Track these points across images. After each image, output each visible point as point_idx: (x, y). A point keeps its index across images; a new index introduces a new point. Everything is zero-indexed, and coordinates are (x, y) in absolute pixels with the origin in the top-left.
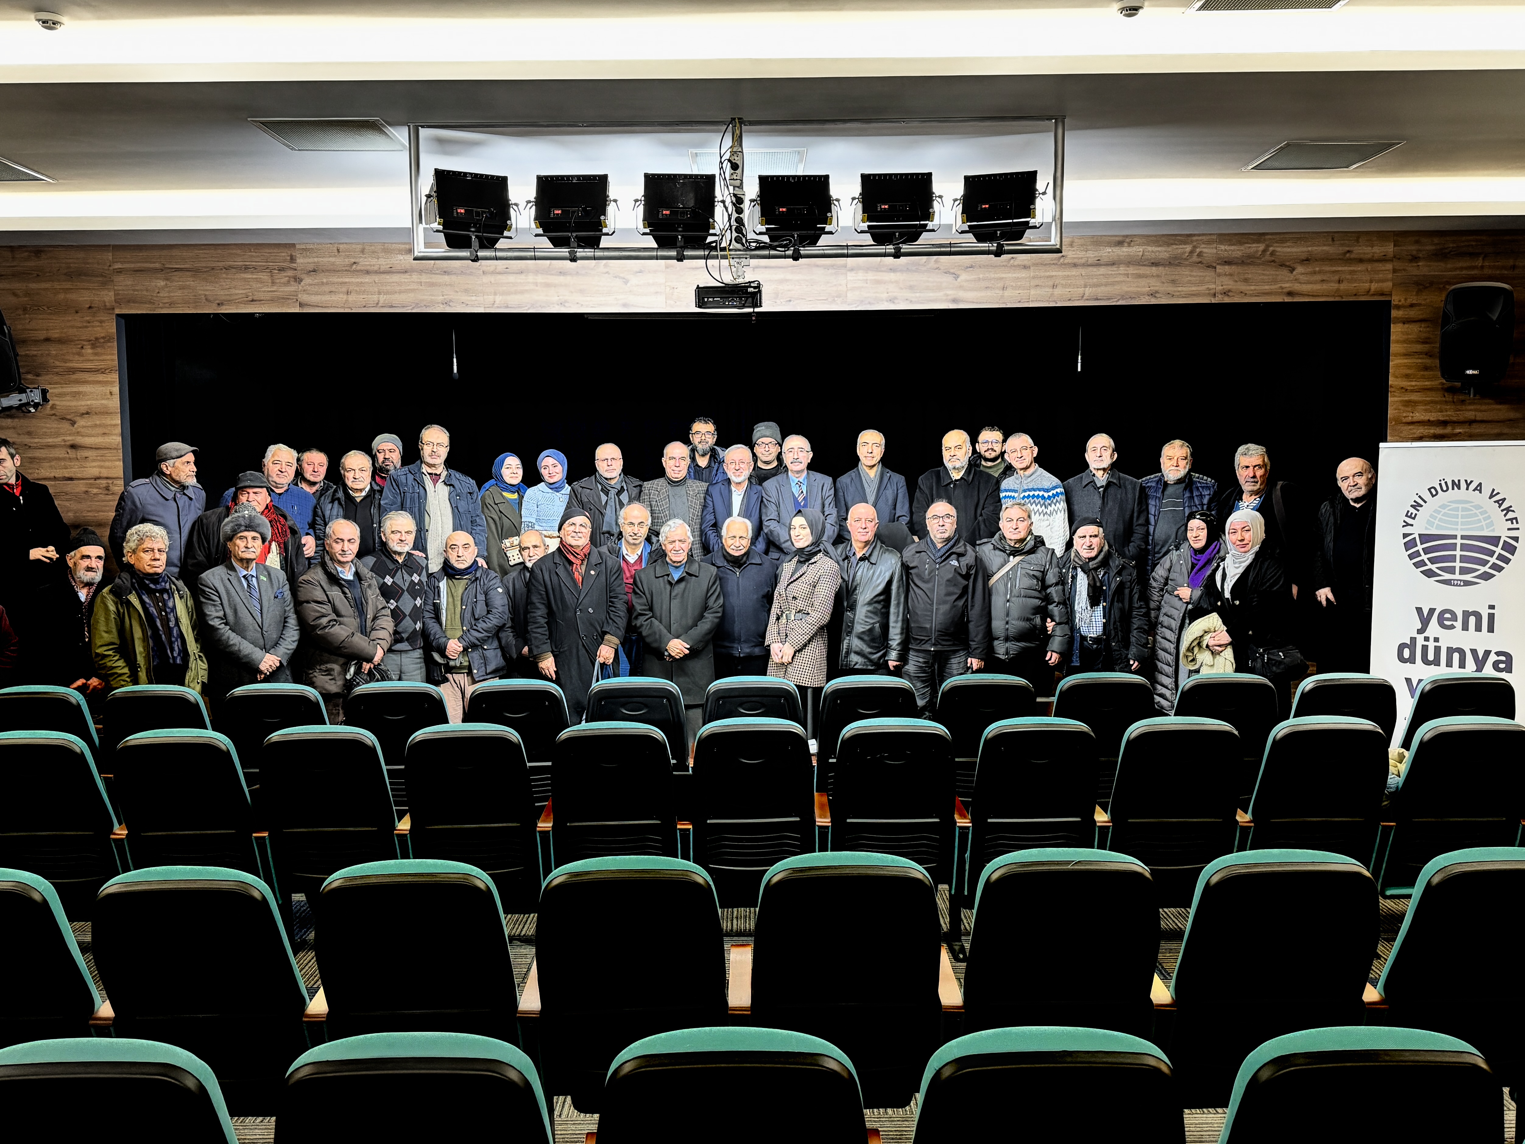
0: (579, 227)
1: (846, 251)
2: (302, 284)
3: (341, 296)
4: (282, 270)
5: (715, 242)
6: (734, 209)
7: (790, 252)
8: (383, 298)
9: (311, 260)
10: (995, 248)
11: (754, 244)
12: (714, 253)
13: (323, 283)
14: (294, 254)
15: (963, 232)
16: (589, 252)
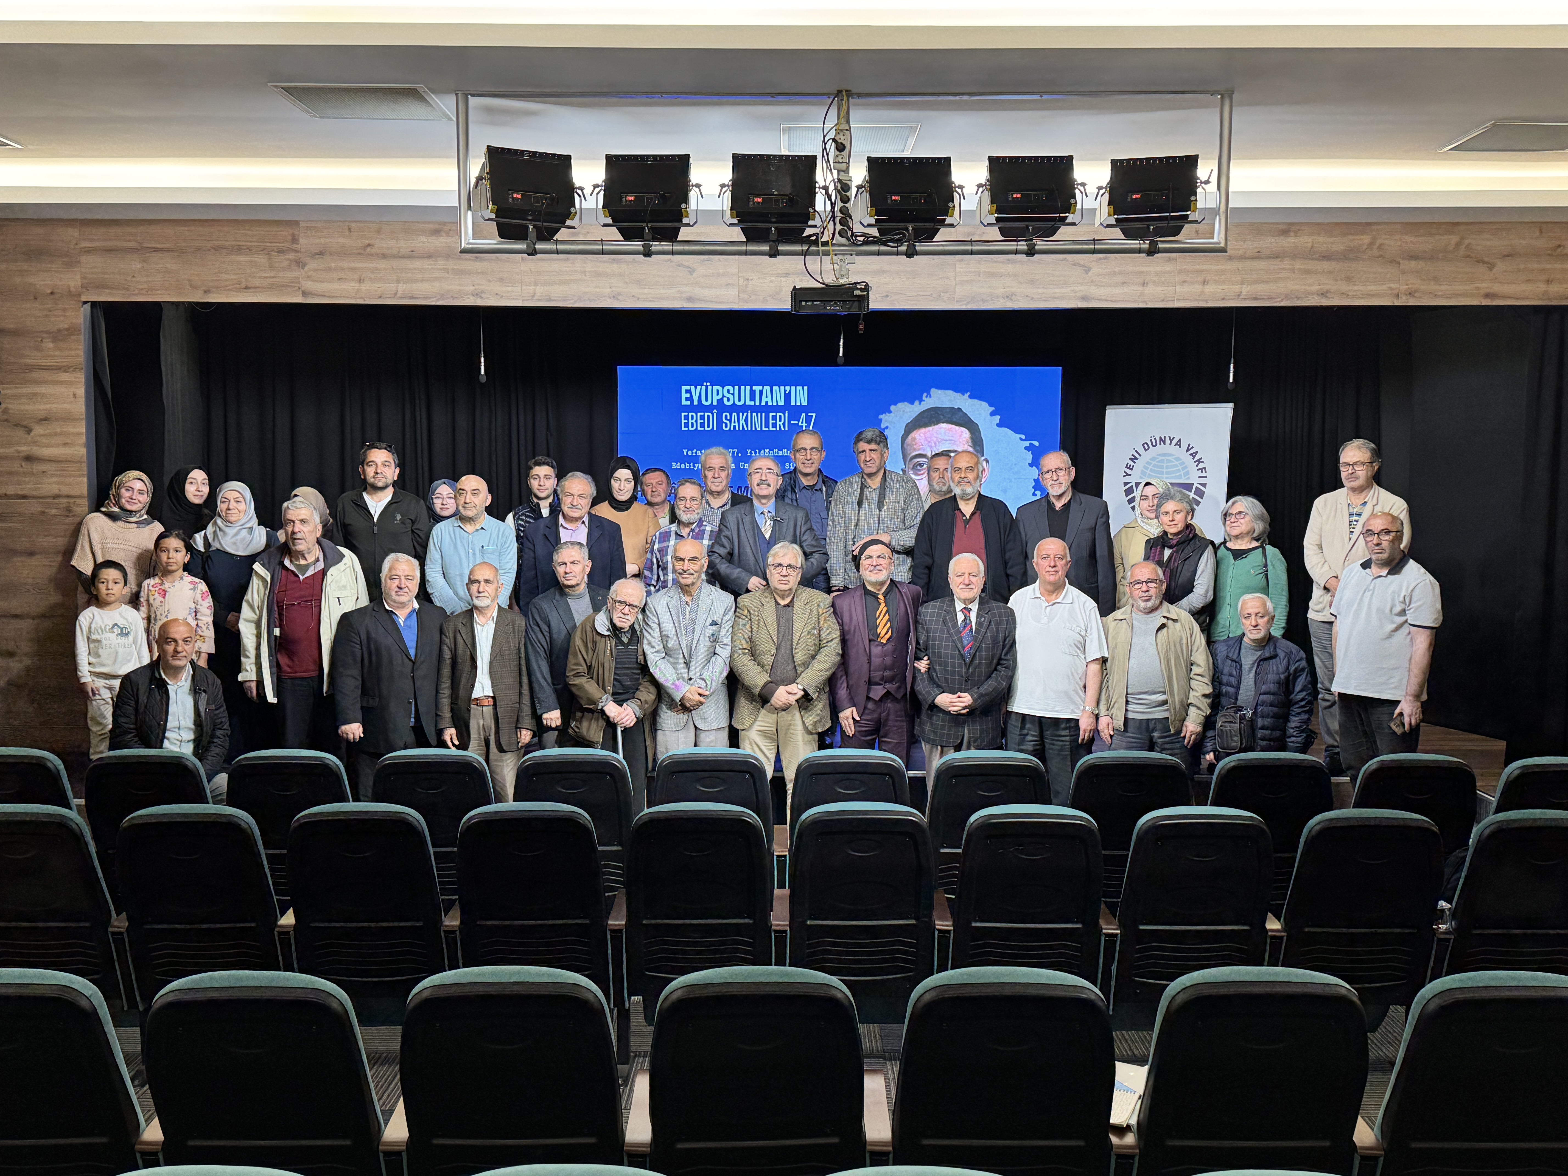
0: (656, 216)
1: (969, 248)
2: (306, 268)
3: (353, 284)
4: (280, 252)
5: (816, 235)
6: (839, 197)
7: (903, 248)
8: (402, 288)
9: (317, 241)
10: (1147, 246)
11: (861, 239)
12: (813, 248)
13: (330, 269)
14: (296, 233)
15: (1109, 226)
16: (666, 246)
